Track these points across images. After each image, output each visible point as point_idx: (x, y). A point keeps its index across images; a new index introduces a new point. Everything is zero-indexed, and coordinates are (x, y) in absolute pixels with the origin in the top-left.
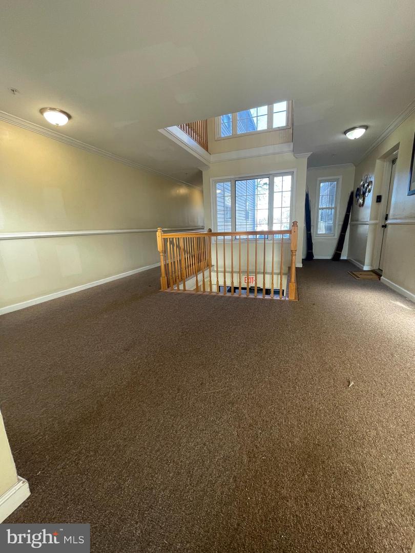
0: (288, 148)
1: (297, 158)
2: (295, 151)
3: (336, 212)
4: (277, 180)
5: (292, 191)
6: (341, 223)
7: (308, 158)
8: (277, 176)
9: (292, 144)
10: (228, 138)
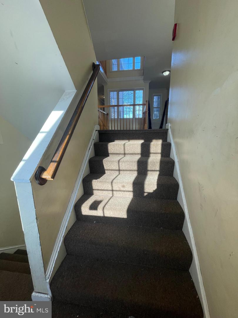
0: (141, 78)
1: (145, 83)
2: (144, 80)
3: (160, 109)
4: (137, 92)
5: (143, 97)
6: (162, 114)
7: (149, 84)
8: (137, 90)
9: (143, 77)
10: (116, 71)
